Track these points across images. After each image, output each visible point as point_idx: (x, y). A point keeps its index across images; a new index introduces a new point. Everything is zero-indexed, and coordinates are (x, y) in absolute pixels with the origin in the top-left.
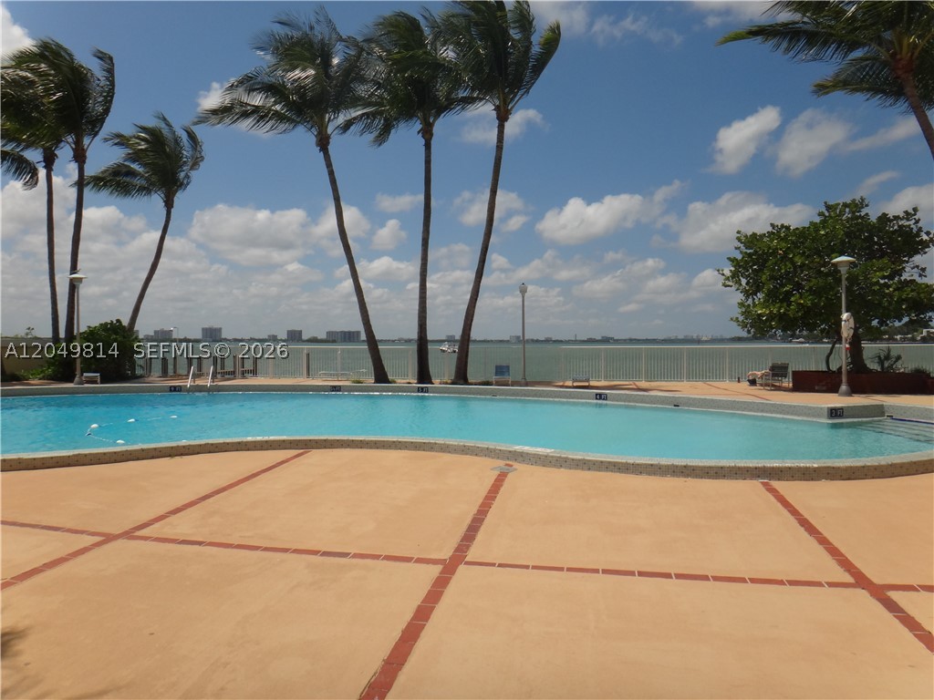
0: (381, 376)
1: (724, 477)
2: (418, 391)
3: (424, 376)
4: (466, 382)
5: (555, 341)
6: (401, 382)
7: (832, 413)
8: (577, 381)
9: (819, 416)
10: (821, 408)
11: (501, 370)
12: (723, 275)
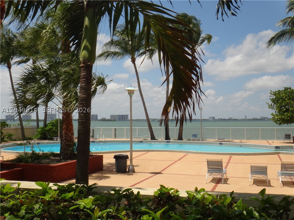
0: (153, 138)
1: (224, 155)
2: (167, 142)
3: (167, 137)
4: (182, 139)
5: (234, 120)
6: (160, 140)
7: (276, 148)
8: (220, 139)
9: (273, 148)
10: (273, 146)
11: (195, 136)
12: (268, 104)
